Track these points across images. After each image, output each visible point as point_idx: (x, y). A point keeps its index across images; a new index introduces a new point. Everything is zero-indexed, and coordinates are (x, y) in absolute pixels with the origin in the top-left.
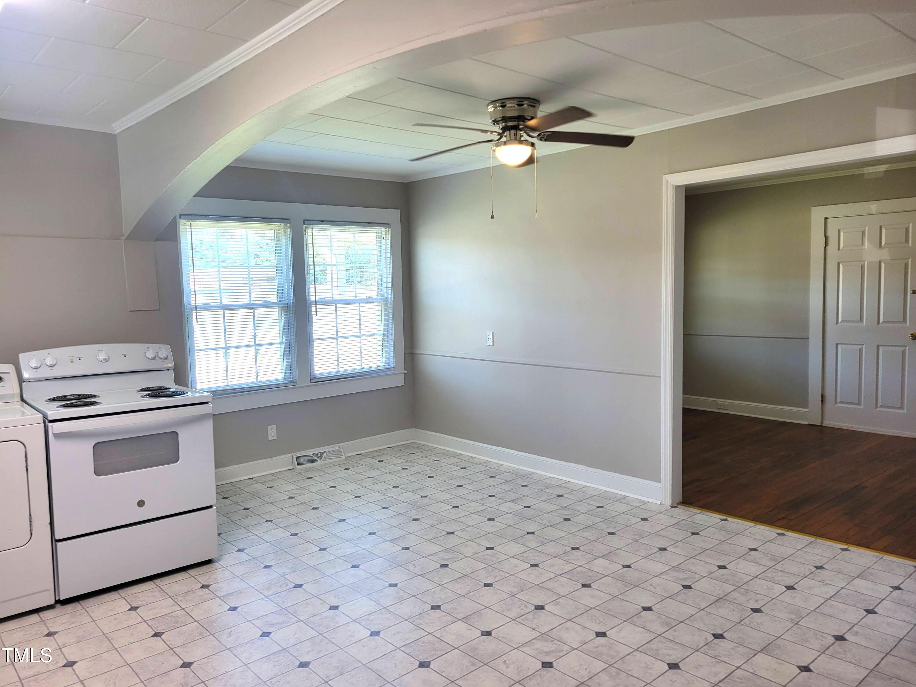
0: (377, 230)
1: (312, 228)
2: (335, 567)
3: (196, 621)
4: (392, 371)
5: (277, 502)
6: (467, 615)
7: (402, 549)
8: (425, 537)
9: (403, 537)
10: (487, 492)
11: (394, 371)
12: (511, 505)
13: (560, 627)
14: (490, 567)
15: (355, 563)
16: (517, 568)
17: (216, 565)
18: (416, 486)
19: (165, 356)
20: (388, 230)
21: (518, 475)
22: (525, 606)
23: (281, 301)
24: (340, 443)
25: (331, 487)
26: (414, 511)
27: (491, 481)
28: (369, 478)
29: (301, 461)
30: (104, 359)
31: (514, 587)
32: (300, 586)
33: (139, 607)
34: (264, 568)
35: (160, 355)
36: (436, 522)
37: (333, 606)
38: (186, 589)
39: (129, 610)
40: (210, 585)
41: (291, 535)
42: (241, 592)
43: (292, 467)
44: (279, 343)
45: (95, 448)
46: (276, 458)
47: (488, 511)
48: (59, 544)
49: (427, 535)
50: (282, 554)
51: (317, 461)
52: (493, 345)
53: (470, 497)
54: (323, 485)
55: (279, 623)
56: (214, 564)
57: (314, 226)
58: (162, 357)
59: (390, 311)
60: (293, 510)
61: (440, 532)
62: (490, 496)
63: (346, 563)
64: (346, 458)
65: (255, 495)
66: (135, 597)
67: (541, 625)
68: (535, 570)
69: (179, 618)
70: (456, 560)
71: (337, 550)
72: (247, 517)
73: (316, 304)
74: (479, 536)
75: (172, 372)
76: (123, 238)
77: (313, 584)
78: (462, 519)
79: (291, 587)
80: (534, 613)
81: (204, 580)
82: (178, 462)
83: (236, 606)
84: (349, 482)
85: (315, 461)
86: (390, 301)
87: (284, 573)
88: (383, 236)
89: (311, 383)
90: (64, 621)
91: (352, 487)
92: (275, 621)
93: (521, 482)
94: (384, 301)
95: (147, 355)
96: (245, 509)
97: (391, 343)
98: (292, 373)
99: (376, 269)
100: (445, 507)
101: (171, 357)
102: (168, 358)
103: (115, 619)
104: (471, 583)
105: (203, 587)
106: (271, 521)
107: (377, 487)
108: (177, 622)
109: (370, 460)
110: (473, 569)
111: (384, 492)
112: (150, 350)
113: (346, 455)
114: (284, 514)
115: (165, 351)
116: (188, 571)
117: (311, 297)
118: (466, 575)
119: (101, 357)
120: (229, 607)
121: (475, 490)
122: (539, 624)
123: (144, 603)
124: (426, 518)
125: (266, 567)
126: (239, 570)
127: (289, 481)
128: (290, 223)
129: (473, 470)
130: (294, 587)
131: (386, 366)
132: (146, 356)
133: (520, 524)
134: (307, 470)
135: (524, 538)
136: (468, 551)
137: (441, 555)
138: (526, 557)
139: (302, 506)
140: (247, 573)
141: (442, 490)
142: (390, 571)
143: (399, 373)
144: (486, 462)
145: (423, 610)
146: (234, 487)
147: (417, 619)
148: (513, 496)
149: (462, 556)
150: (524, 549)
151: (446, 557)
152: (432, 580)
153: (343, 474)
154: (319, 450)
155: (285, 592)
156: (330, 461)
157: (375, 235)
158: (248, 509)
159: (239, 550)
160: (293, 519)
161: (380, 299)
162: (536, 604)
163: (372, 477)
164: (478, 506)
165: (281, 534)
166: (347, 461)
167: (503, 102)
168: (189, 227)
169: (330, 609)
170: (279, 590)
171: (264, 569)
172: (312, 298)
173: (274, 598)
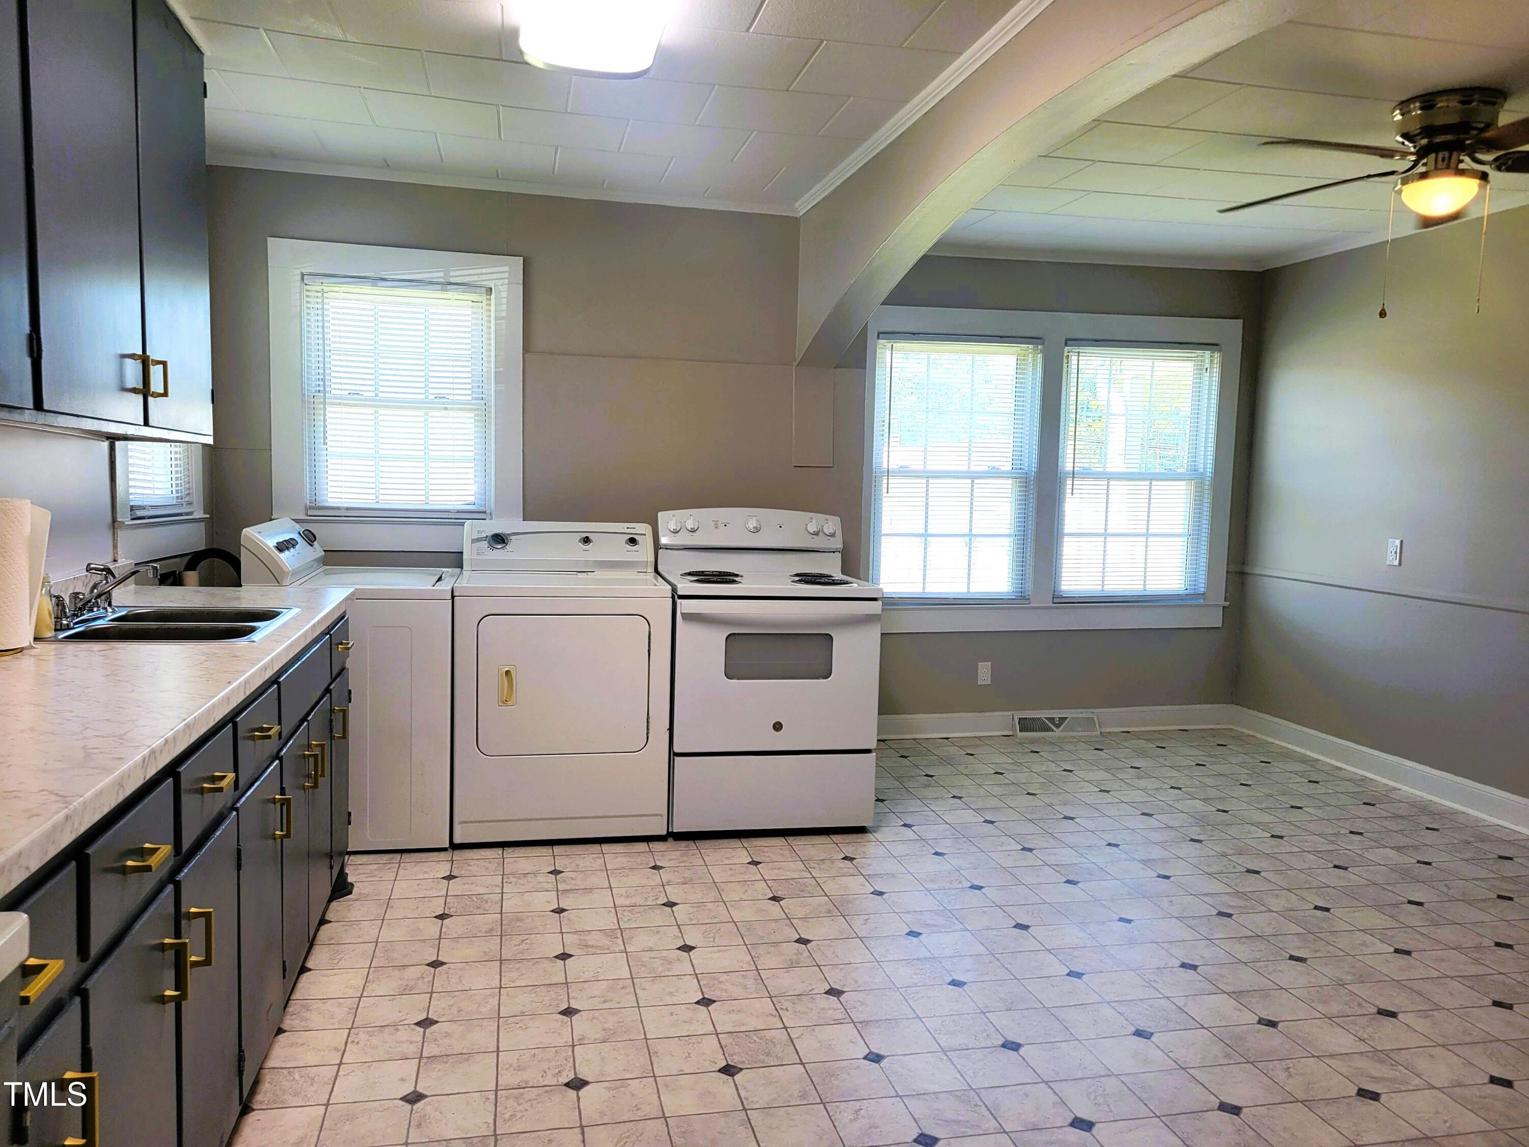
0: (1195, 355)
1: (1079, 353)
2: (1038, 876)
3: (826, 895)
4: (1199, 600)
5: (976, 775)
6: (1242, 989)
7: (1158, 877)
8: (1205, 869)
9: (1165, 861)
10: (1349, 826)
11: (1204, 599)
12: (1392, 853)
13: (1417, 1050)
14: (1310, 935)
15: (1071, 878)
16: (1364, 948)
17: (870, 836)
18: (1213, 793)
19: (831, 531)
20: (1216, 355)
21: (1424, 809)
22: (1359, 1005)
23: (1016, 469)
24: (1095, 708)
25: (1065, 770)
26: (1198, 829)
27: (1365, 811)
28: (1132, 767)
29: (1026, 725)
30: (754, 527)
31: (1348, 973)
32: (980, 888)
33: (760, 863)
34: (933, 854)
35: (825, 530)
36: (1232, 851)
37: (1021, 925)
38: (823, 856)
39: (749, 863)
40: (855, 859)
41: (984, 822)
42: (893, 876)
43: (1011, 733)
44: (1009, 536)
45: (729, 640)
46: (988, 714)
47: (1339, 854)
48: (677, 759)
49: (1209, 866)
50: (964, 842)
51: (1053, 730)
52: (1400, 564)
53: (1312, 827)
54: (1053, 765)
55: (936, 926)
56: (867, 835)
57: (1082, 349)
58: (827, 533)
59: (1206, 496)
60: (997, 790)
61: (1234, 867)
62: (1351, 832)
63: (1059, 875)
64: (1101, 733)
65: (947, 761)
66: (759, 850)
67: (1379, 1038)
68: (1402, 960)
69: (807, 886)
70: (1250, 911)
71: (1049, 854)
72: (926, 786)
73: (1073, 477)
74: (1307, 886)
75: (838, 556)
76: (795, 364)
77: (999, 890)
78: (1285, 857)
79: (965, 886)
80: (1374, 1019)
81: (849, 851)
82: (829, 679)
83: (884, 891)
84: (1096, 768)
85: (1048, 729)
86: (1208, 479)
87: (960, 867)
88: (1207, 366)
89: (1054, 603)
90: (674, 857)
91: (1100, 775)
92: (929, 922)
93: (1427, 821)
94: (1196, 478)
95: (808, 529)
96: (927, 775)
97: (1203, 551)
98: (1025, 584)
99: (1188, 422)
100: (1257, 832)
101: (839, 534)
102: (836, 534)
103: (731, 869)
104: (1265, 949)
105: (846, 858)
106: (960, 798)
107: (1143, 783)
108: (802, 891)
109: (1142, 743)
110: (1276, 931)
111: (1153, 793)
112: (814, 520)
113: (1103, 730)
114: (982, 792)
115: (832, 524)
116: (831, 836)
117: (1067, 465)
118: (1261, 936)
119: (752, 524)
120: (873, 890)
121: (1326, 818)
122: (1376, 1036)
123: (768, 860)
124: (1216, 842)
125: (936, 854)
126: (899, 849)
127: (1002, 750)
128: (1043, 344)
129: (1334, 788)
130: (971, 887)
131: (1190, 589)
132: (806, 529)
133: (1399, 885)
134: (1033, 741)
135: (1398, 907)
136: (1276, 904)
137: (1226, 898)
138: (1391, 936)
139: (1012, 788)
140: (907, 855)
141: (1260, 807)
142: (1127, 900)
143: (1214, 605)
144: (1364, 779)
145: (1166, 964)
146: (919, 746)
147: (1150, 973)
148: (1402, 840)
149: (1263, 908)
150: (1390, 923)
151: (1233, 904)
152: (1197, 929)
153: (1092, 755)
154: (1057, 714)
155: (957, 891)
156: (1074, 734)
157: (1193, 363)
158: (931, 776)
159: (905, 825)
160: (993, 802)
161: (1189, 474)
162: (1380, 1007)
163: (1138, 768)
164: (1323, 844)
165: (969, 816)
166: (1103, 739)
167: (1428, 100)
168: (888, 352)
169: (1015, 927)
170: (948, 885)
171: (934, 856)
172: (1069, 467)
173: (938, 893)
